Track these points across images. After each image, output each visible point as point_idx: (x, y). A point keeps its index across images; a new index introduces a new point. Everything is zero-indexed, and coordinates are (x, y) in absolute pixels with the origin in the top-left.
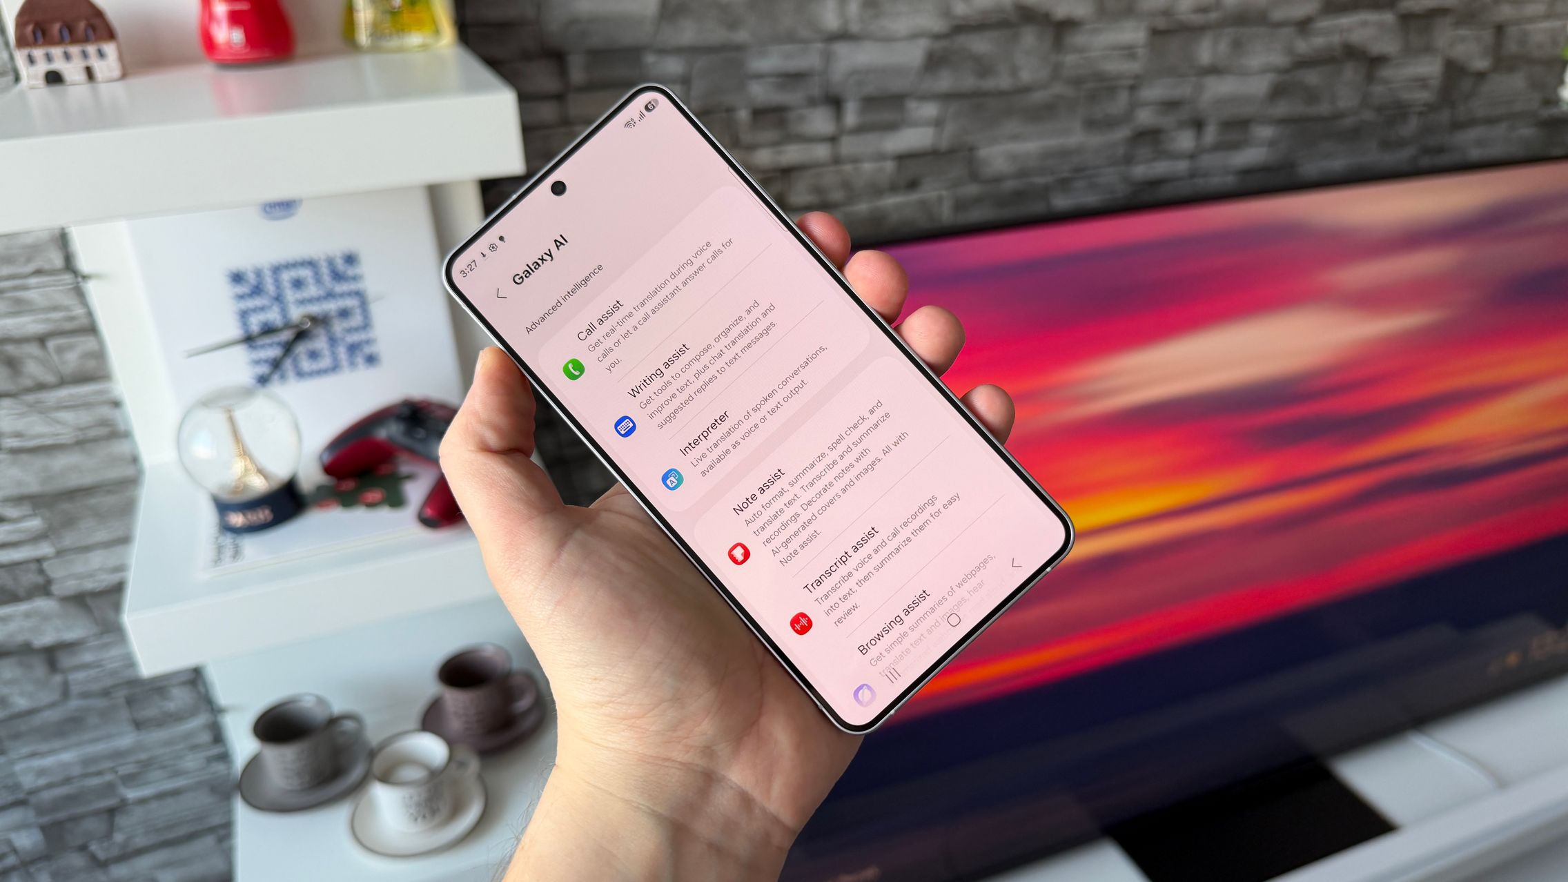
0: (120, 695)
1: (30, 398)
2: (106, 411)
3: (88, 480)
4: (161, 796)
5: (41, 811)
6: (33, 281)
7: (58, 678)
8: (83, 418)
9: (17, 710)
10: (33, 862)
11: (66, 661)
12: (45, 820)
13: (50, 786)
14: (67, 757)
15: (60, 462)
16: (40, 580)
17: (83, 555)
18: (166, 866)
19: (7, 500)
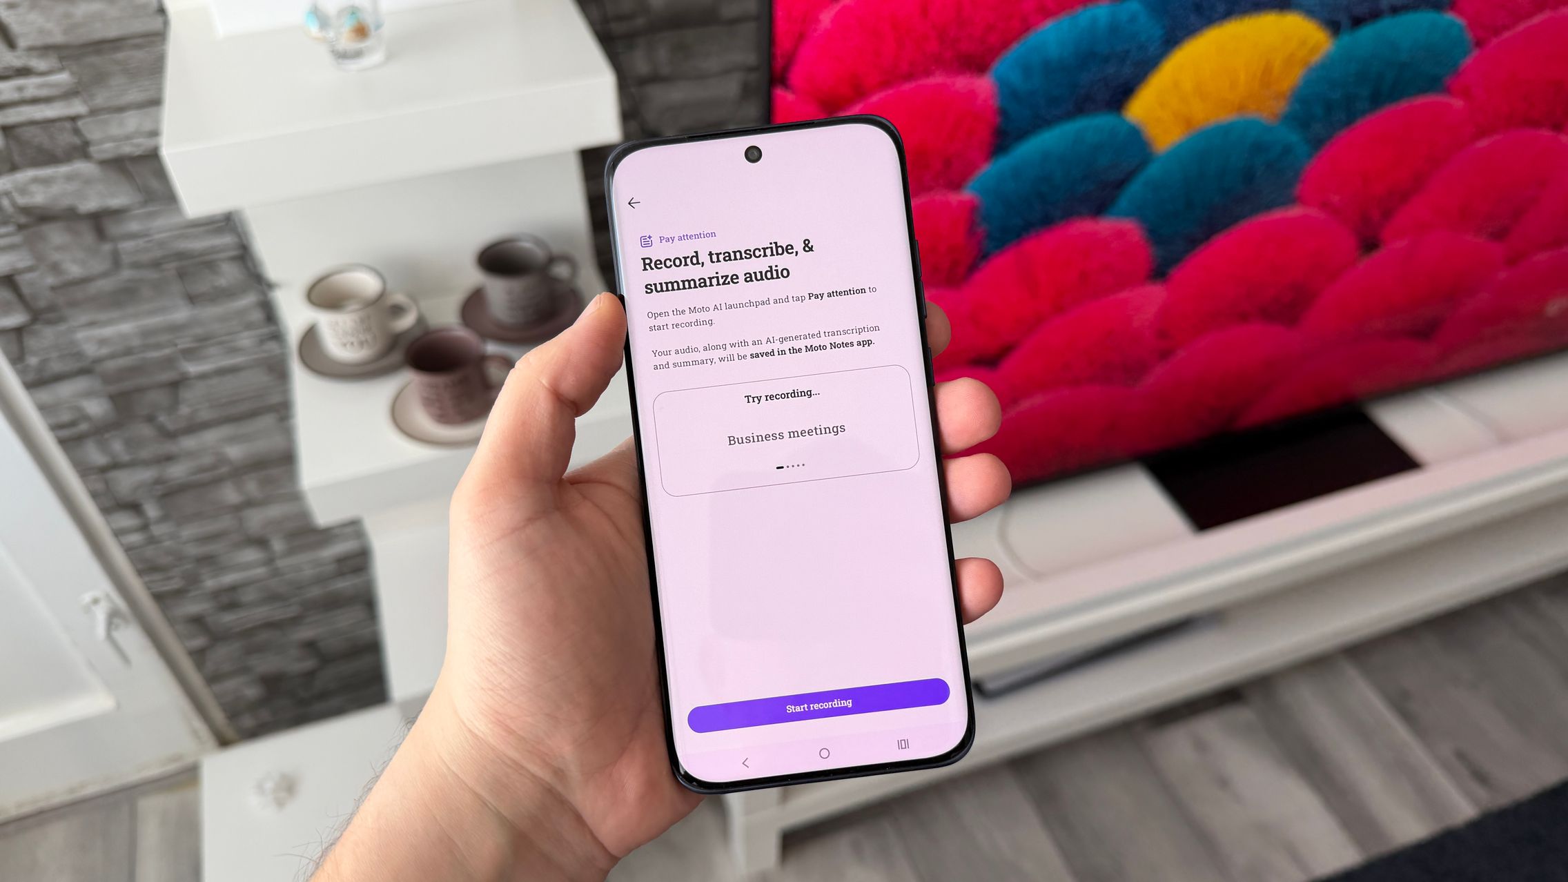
0: (171, 267)
3: (113, 32)
4: (221, 372)
5: (107, 379)
7: (107, 247)
9: (70, 277)
10: (105, 429)
11: (113, 229)
12: (113, 389)
13: (112, 356)
14: (126, 327)
15: (80, 9)
16: (77, 141)
17: (116, 116)
18: (232, 440)
19: (31, 49)
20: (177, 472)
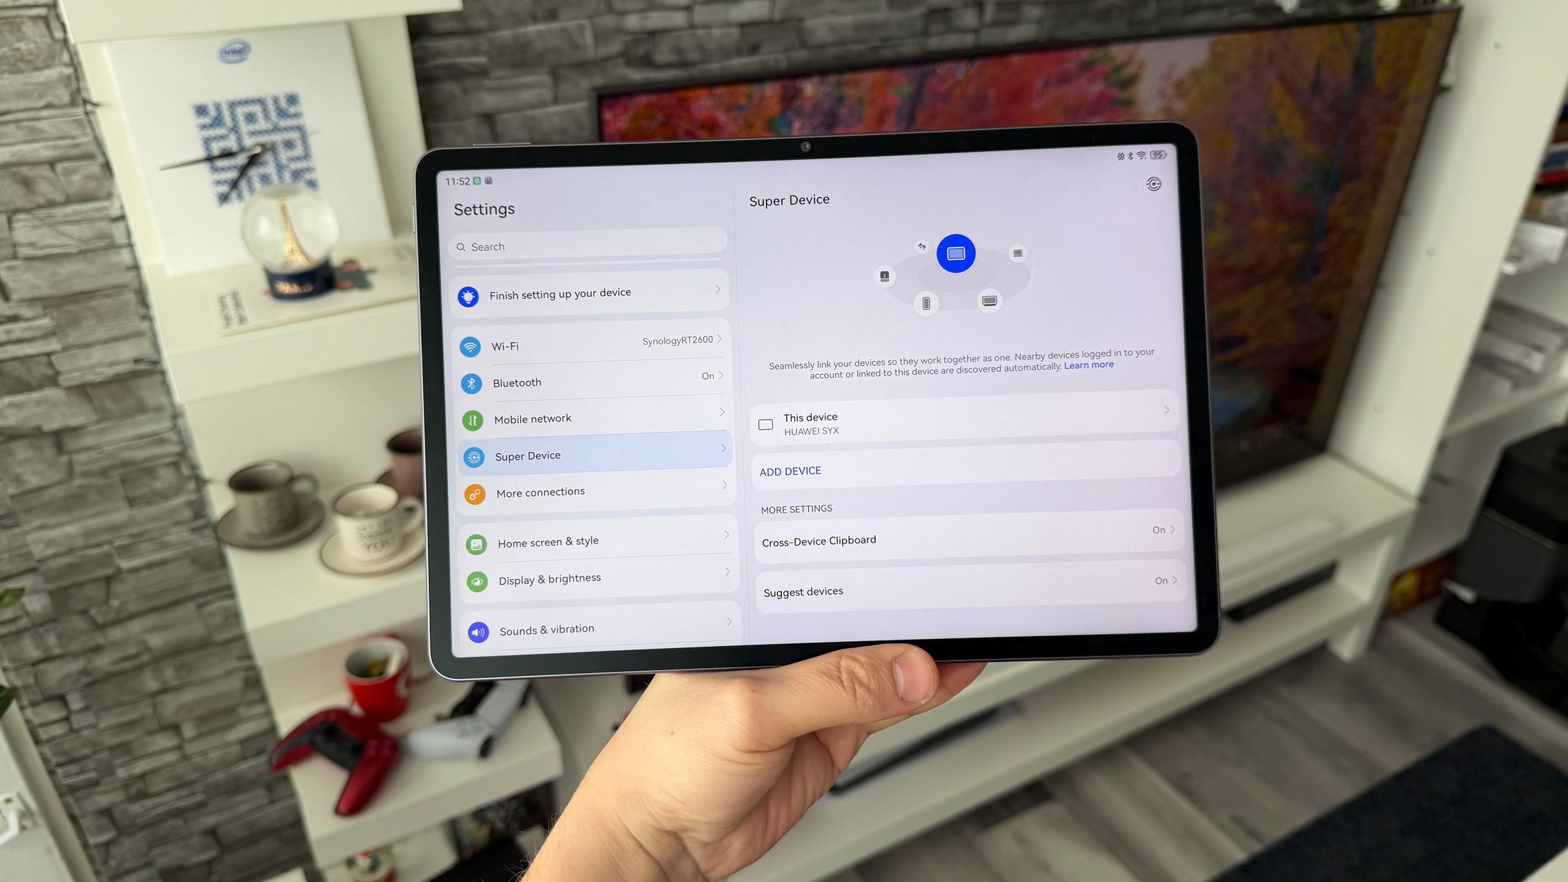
0: (117, 473)
1: (42, 213)
2: (104, 226)
3: (89, 286)
4: (150, 566)
5: (49, 578)
6: (45, 113)
7: (64, 459)
8: (86, 231)
9: (29, 486)
10: (42, 624)
11: (71, 443)
12: (53, 586)
13: (56, 556)
14: (71, 529)
15: (67, 268)
16: (50, 372)
17: (85, 351)
18: (154, 629)
19: (22, 301)
20: (103, 662)
